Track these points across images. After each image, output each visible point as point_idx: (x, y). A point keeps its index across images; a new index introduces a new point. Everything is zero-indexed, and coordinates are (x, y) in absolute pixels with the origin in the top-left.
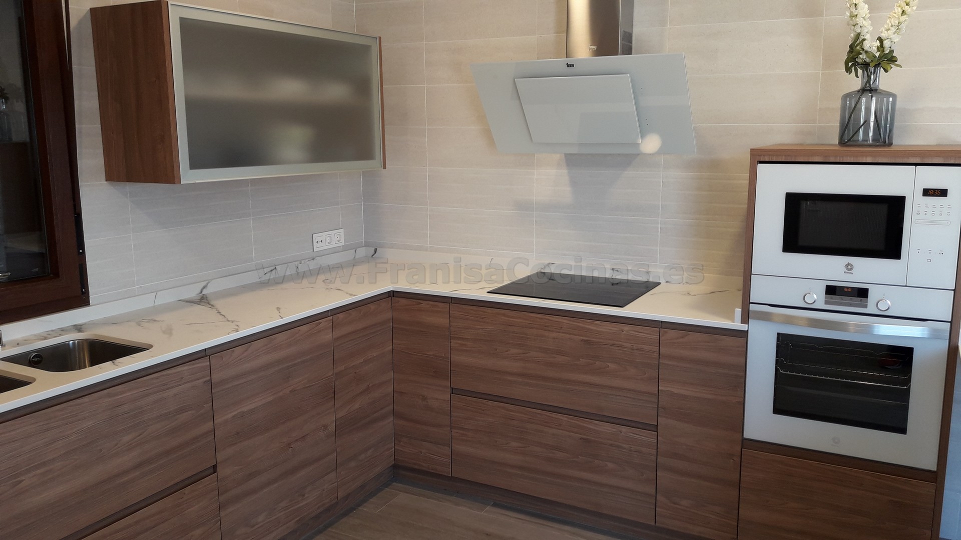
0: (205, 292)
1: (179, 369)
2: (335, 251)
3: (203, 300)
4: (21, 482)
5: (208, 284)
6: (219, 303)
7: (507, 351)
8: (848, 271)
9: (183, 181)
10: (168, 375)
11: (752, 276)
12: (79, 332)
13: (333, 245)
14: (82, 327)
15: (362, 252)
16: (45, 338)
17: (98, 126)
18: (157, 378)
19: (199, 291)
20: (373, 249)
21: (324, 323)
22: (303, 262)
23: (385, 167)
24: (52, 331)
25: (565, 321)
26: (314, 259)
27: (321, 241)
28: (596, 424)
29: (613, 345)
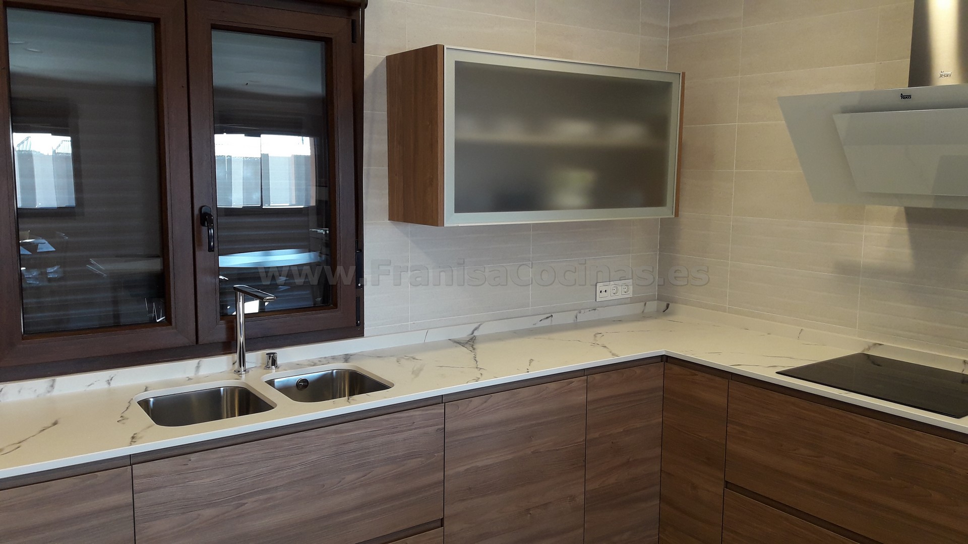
0: (476, 333)
1: (412, 413)
2: (621, 302)
3: (470, 342)
4: (244, 504)
5: (480, 326)
6: (479, 347)
7: (795, 450)
9: (447, 224)
10: (401, 418)
12: (344, 362)
13: (619, 296)
14: (352, 357)
15: (652, 306)
16: (315, 365)
17: (385, 169)
18: (387, 420)
19: (470, 332)
20: (666, 304)
21: (576, 382)
22: (582, 311)
23: (677, 215)
24: (325, 358)
25: (872, 424)
26: (595, 309)
27: (606, 291)
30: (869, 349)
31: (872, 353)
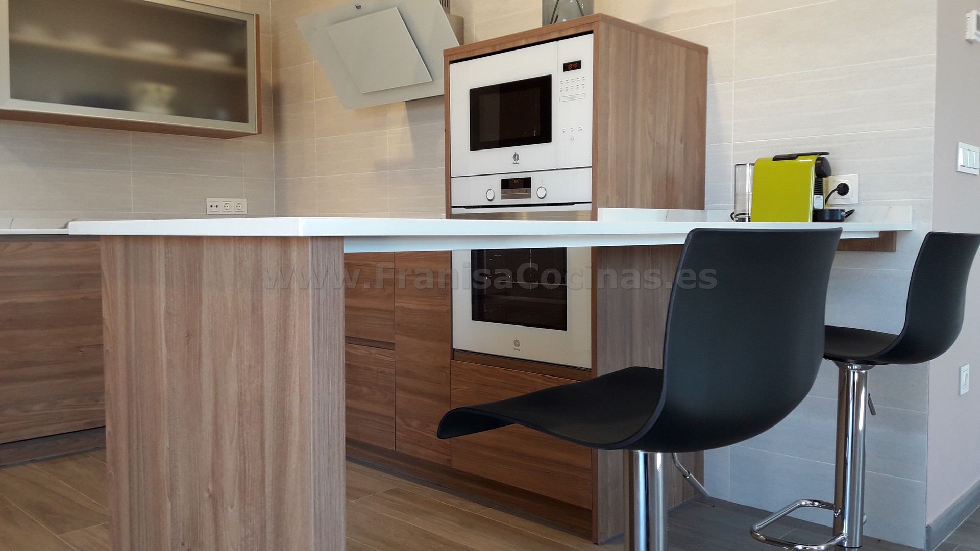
8: (515, 162)
11: (452, 178)
13: (233, 212)
27: (217, 206)
28: (355, 348)
29: (365, 265)
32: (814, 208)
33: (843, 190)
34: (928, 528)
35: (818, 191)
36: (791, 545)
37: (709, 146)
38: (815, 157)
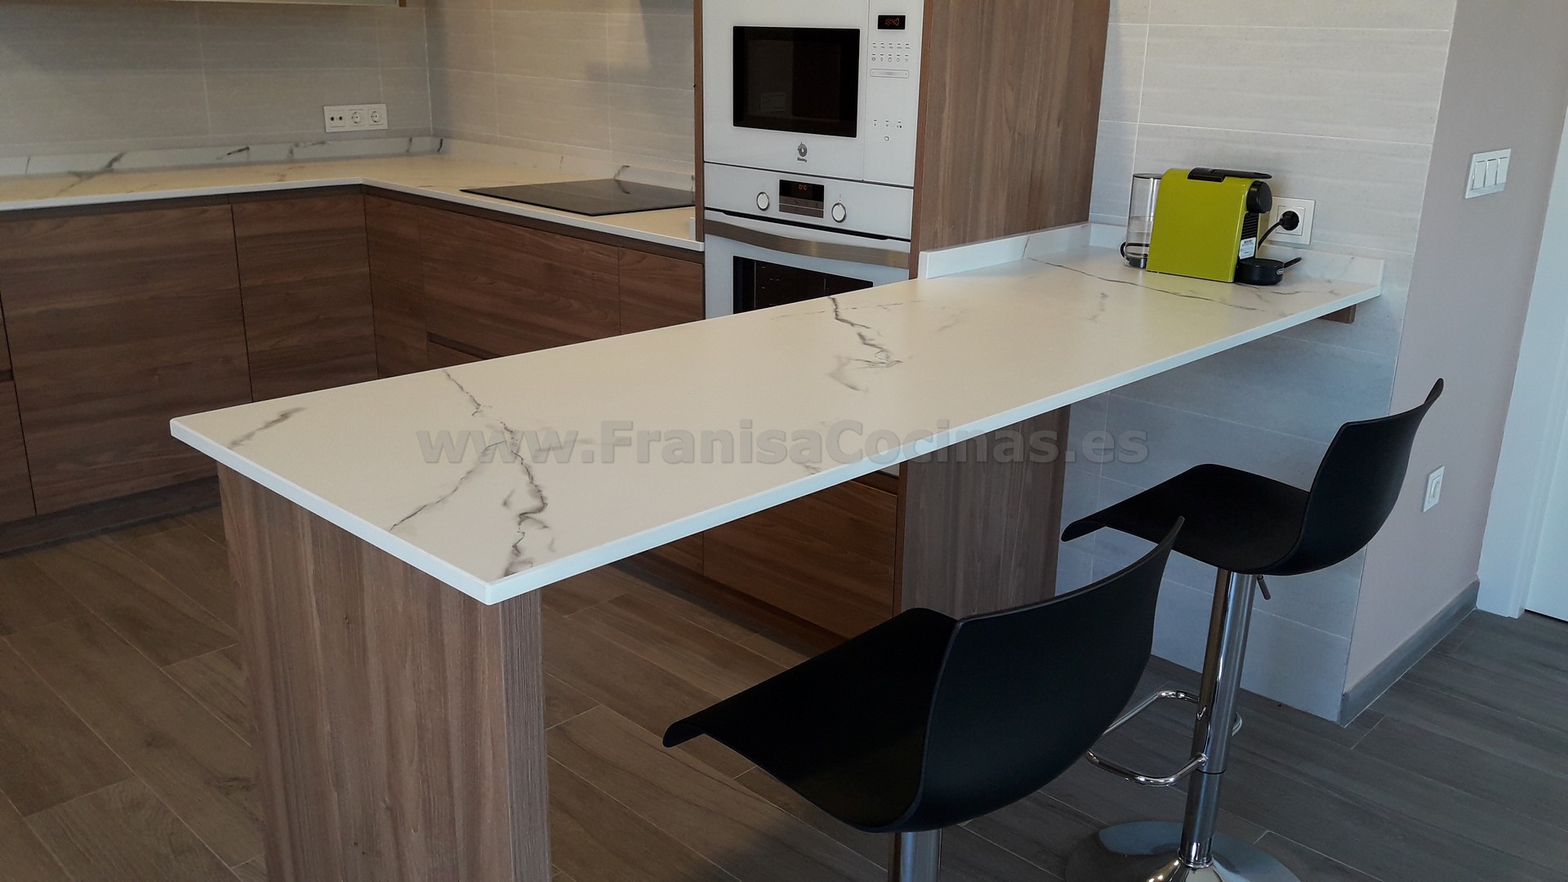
2: (370, 135)
7: (475, 280)
8: (801, 158)
11: (706, 164)
13: (367, 125)
15: (428, 143)
19: (107, 162)
20: (439, 139)
21: (214, 211)
22: (302, 145)
25: (526, 233)
26: (323, 143)
27: (341, 118)
29: (575, 273)
30: (619, 173)
31: (621, 178)
32: (1239, 257)
33: (1290, 221)
34: (1345, 696)
35: (1249, 231)
36: (1133, 776)
37: (1103, 122)
38: (1249, 182)
